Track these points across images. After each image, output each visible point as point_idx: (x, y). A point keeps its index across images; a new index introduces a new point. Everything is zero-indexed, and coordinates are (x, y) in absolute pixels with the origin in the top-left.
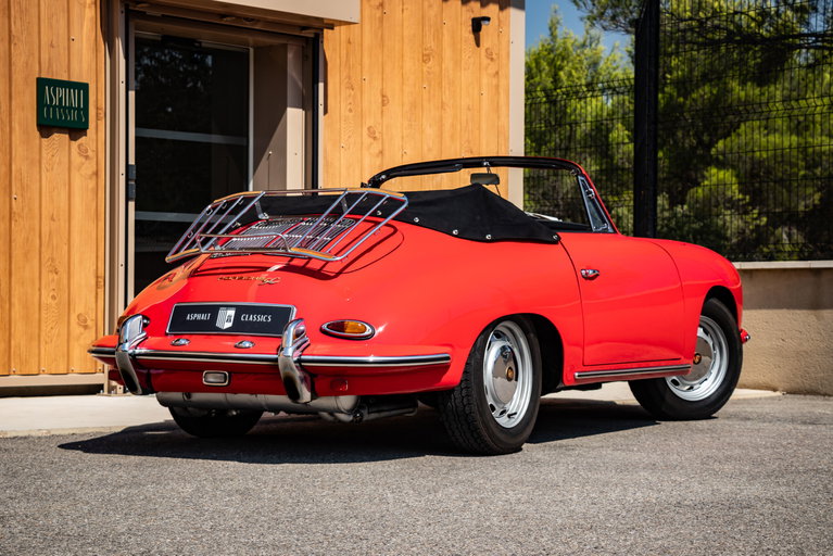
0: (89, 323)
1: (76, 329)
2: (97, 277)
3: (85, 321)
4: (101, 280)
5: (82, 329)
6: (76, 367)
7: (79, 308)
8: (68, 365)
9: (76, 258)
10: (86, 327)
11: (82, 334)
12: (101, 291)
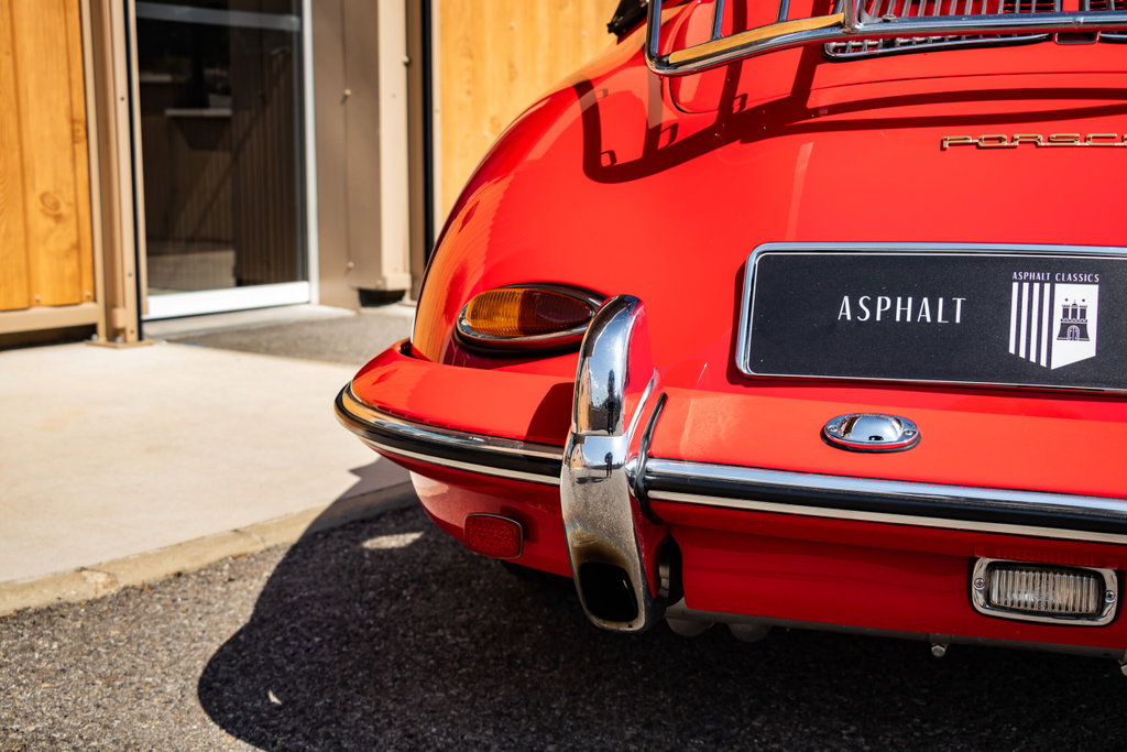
0: (64, 210)
1: (41, 224)
2: (73, 121)
3: (56, 205)
4: (81, 127)
5: (50, 223)
6: (44, 293)
7: (42, 182)
8: (30, 290)
9: (30, 81)
10: (58, 218)
11: (51, 231)
12: (81, 148)
